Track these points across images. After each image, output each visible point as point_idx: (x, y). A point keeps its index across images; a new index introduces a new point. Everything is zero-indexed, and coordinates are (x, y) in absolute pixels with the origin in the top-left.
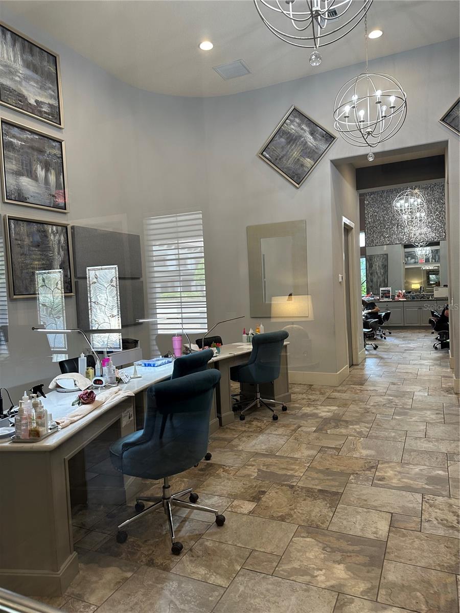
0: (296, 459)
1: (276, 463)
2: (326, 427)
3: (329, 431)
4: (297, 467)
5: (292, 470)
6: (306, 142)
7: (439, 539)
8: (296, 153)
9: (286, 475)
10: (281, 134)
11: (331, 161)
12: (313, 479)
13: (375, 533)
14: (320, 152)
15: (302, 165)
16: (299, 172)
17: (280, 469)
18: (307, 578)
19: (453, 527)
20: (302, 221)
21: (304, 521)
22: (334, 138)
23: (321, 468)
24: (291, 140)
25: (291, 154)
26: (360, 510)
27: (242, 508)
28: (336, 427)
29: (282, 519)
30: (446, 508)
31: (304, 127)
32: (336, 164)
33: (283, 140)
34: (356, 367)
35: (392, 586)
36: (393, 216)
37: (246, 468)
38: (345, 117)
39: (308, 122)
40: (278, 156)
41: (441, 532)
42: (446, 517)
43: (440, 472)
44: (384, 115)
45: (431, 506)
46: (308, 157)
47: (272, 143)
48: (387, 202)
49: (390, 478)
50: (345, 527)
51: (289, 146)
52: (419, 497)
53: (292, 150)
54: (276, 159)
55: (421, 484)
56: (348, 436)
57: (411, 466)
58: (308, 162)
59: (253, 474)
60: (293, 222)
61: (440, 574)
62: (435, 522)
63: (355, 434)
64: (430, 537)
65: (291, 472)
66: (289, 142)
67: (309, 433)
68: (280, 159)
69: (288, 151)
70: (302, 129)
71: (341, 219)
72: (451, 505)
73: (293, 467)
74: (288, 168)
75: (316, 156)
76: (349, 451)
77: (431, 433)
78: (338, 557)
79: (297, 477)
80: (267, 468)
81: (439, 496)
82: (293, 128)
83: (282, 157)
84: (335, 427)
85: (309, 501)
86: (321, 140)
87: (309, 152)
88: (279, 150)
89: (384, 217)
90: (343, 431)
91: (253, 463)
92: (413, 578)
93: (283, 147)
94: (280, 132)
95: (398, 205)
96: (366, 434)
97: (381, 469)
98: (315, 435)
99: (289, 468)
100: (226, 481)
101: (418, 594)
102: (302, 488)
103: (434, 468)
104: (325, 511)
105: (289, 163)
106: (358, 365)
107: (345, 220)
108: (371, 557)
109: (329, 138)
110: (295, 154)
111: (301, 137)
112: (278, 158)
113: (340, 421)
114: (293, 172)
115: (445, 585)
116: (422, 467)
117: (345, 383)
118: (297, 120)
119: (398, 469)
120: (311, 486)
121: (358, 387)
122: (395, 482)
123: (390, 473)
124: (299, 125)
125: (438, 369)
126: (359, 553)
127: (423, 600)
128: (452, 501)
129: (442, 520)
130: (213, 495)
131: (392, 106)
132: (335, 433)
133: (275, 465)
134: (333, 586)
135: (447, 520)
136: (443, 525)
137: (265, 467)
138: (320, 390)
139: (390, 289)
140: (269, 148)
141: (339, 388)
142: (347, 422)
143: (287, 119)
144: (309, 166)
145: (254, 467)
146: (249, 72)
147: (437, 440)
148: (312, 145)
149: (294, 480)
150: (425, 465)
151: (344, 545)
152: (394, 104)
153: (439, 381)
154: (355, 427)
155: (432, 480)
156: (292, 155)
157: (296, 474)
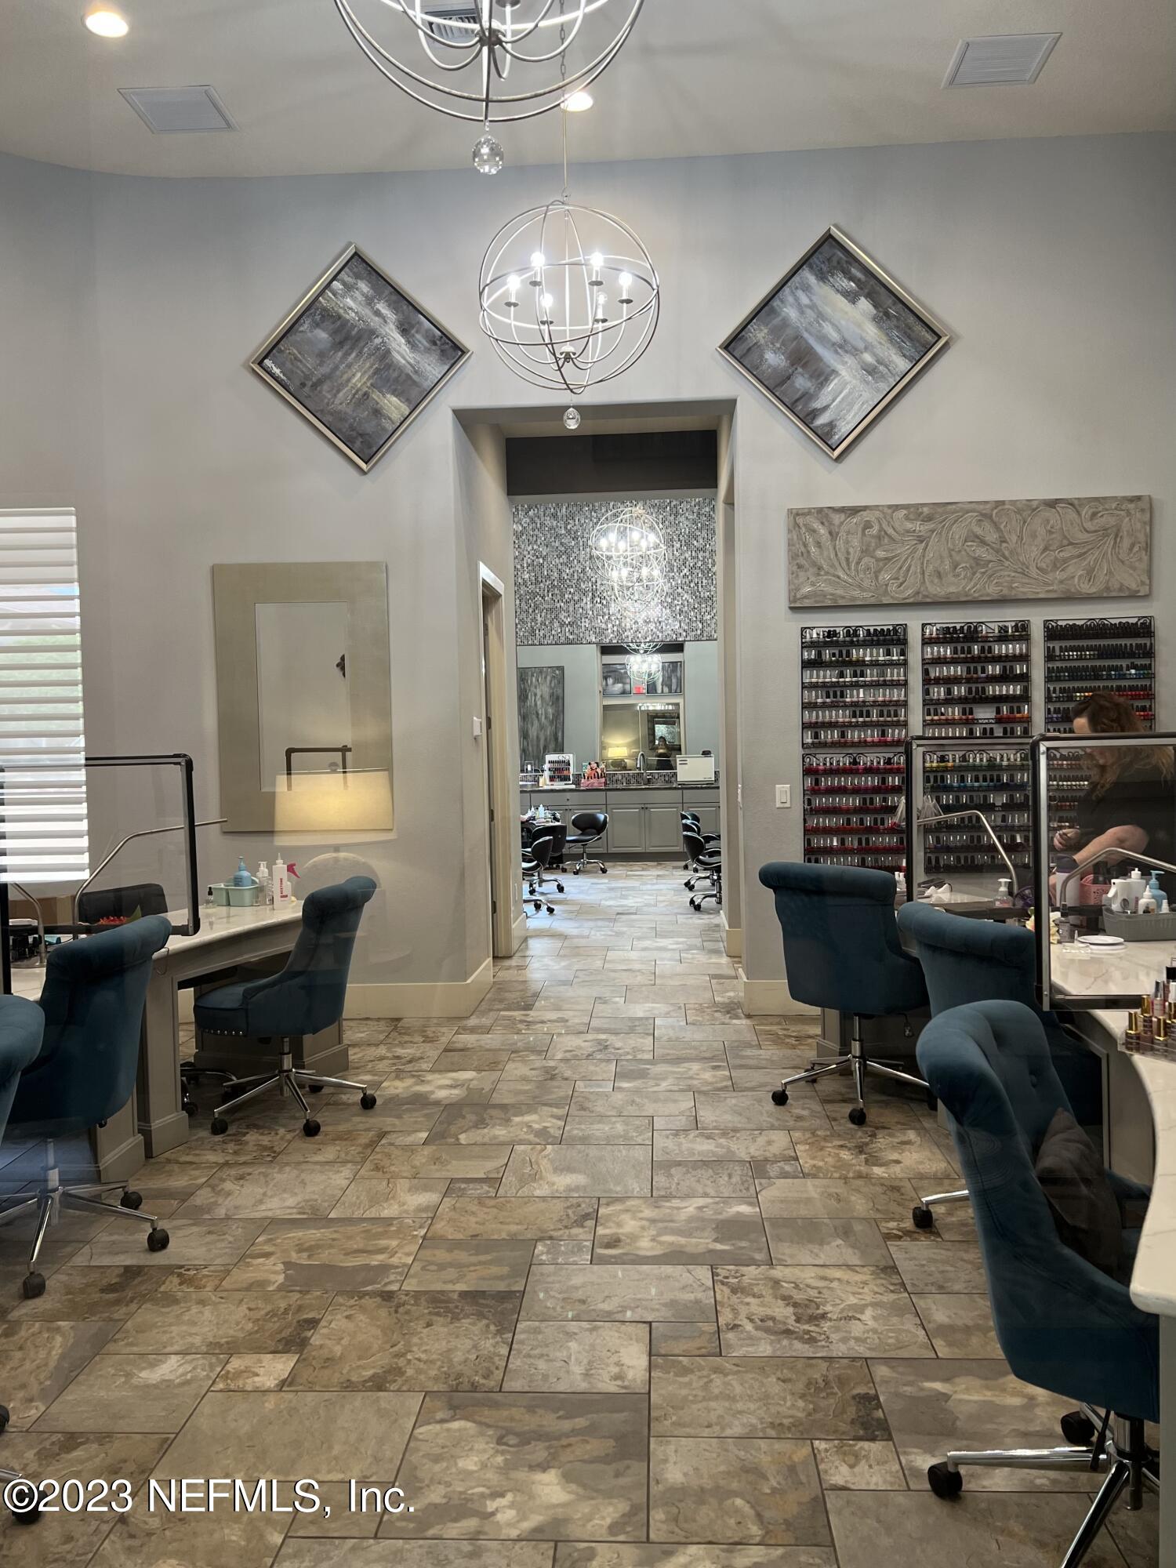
0: (388, 1221)
1: (334, 1240)
2: (453, 1129)
3: (463, 1138)
4: (394, 1243)
5: (381, 1251)
6: (388, 352)
7: (761, 1366)
8: (359, 375)
9: (367, 1267)
10: (318, 318)
11: (455, 411)
12: (442, 1267)
13: (618, 1377)
14: (428, 384)
15: (377, 412)
16: (369, 427)
17: (346, 1254)
18: (471, 1524)
19: (788, 1332)
20: (373, 565)
21: (436, 1379)
22: (463, 353)
23: (460, 1236)
24: (347, 338)
25: (345, 377)
26: (573, 1326)
27: (258, 1375)
28: (481, 1123)
29: (378, 1384)
30: (767, 1292)
31: (381, 307)
32: (468, 420)
33: (322, 335)
34: (507, 963)
35: (677, 1494)
36: (583, 571)
37: (248, 1265)
38: (509, 304)
39: (394, 297)
40: (307, 377)
41: (765, 1348)
42: (769, 1312)
43: (744, 1209)
44: (600, 316)
45: (734, 1291)
46: (394, 393)
47: (292, 338)
48: (569, 532)
49: (634, 1238)
50: (545, 1377)
51: (340, 354)
52: (703, 1273)
53: (349, 366)
54: (303, 385)
55: (704, 1242)
56: (512, 1144)
57: (676, 1203)
58: (393, 405)
59: (272, 1277)
60: (351, 565)
61: (778, 1446)
62: (749, 1327)
63: (531, 1137)
64: (746, 1364)
65: (381, 1257)
66: (341, 344)
67: (410, 1149)
68: (314, 386)
69: (336, 368)
70: (378, 313)
71: (476, 571)
72: (776, 1283)
73: (383, 1243)
74: (340, 417)
75: (417, 394)
76: (523, 1181)
77: (708, 1116)
78: (539, 1451)
79: (397, 1267)
80: (309, 1257)
81: (748, 1266)
82: (353, 304)
83: (320, 382)
84: (476, 1126)
85: (441, 1328)
86: (427, 350)
87: (396, 380)
88: (310, 362)
89: (560, 572)
90: (500, 1132)
91: (268, 1248)
92: (722, 1468)
93: (322, 356)
94: (314, 311)
95: (603, 543)
96: (558, 1133)
97: (608, 1217)
98: (428, 1150)
99: (370, 1248)
100: (195, 1309)
101: (739, 1502)
102: (417, 1295)
103: (727, 1201)
104: (487, 1345)
105: (341, 401)
106: (510, 957)
107: (485, 573)
108: (620, 1438)
109: (451, 350)
110: (359, 378)
111: (372, 333)
112: (309, 383)
113: (488, 1106)
114: (352, 428)
115: (792, 1469)
116: (701, 1202)
117: (484, 1006)
118: (364, 286)
119: (648, 1213)
120: (438, 1287)
121: (517, 1014)
122: (645, 1247)
123: (630, 1225)
124: (369, 301)
125: (702, 958)
126: (591, 1431)
127: (752, 1512)
128: (778, 1272)
129: (762, 1321)
130: (162, 1354)
131: (625, 297)
132: (479, 1139)
133: (331, 1247)
134: (538, 1530)
135: (773, 1319)
136: (767, 1330)
137: (305, 1255)
138: (422, 1031)
139: (568, 757)
140: (280, 351)
141: (473, 1022)
142: (504, 1107)
143: (334, 278)
144: (396, 416)
145: (272, 1259)
146: (229, 125)
147: (724, 1134)
148: (404, 362)
149: (392, 1277)
150: (706, 1195)
151: (549, 1421)
152: (629, 292)
153: (705, 988)
154: (527, 1118)
155: (728, 1229)
156: (349, 380)
157: (395, 1260)
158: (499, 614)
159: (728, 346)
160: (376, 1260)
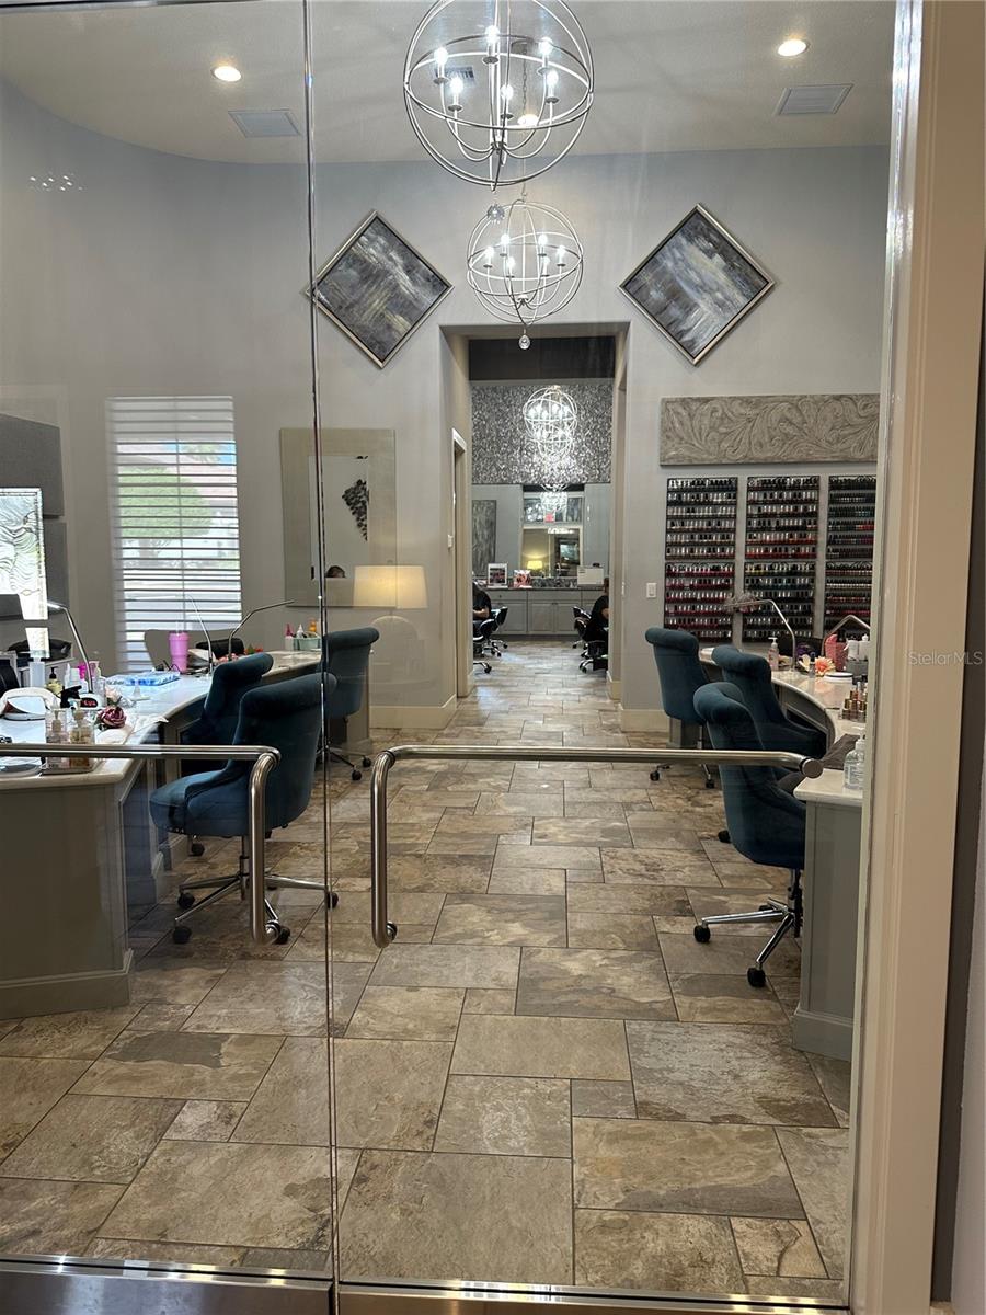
0: (413, 825)
2: (443, 784)
3: (450, 788)
4: (418, 834)
5: (412, 837)
6: (398, 285)
7: (627, 887)
8: (377, 301)
9: (405, 844)
10: (351, 261)
11: (442, 328)
12: (447, 844)
13: (549, 890)
14: (423, 308)
15: (389, 327)
16: (385, 337)
18: (479, 940)
19: (641, 875)
20: (385, 432)
21: (452, 889)
22: (448, 287)
23: (455, 832)
24: (370, 275)
25: (369, 302)
26: (524, 870)
27: (354, 885)
28: (459, 782)
29: (421, 890)
30: (631, 860)
31: (393, 254)
32: (447, 332)
33: (353, 273)
34: (464, 700)
35: (580, 934)
36: (515, 430)
37: (337, 842)
38: (486, 266)
39: (403, 248)
40: (342, 302)
41: (629, 881)
42: (631, 867)
43: (618, 824)
44: (545, 273)
45: (612, 858)
46: (401, 314)
47: (332, 275)
48: (505, 401)
49: (555, 834)
50: (510, 889)
51: (365, 287)
52: (596, 851)
53: (371, 295)
54: (340, 307)
55: (597, 837)
56: (480, 792)
57: (579, 820)
58: (400, 323)
60: (372, 431)
61: (636, 917)
62: (621, 873)
63: (491, 789)
64: (615, 887)
65: (413, 840)
66: (366, 279)
67: (420, 793)
68: (348, 308)
69: (363, 296)
70: (391, 259)
71: (451, 434)
72: (636, 855)
73: (411, 834)
74: (365, 330)
75: (416, 315)
76: (488, 809)
77: (595, 781)
78: (510, 916)
79: (422, 844)
81: (620, 848)
82: (374, 252)
83: (352, 305)
84: (457, 783)
85: (449, 868)
86: (423, 285)
87: (402, 305)
88: (345, 292)
89: (498, 431)
90: (472, 786)
91: (345, 835)
92: (606, 924)
93: (352, 287)
94: (348, 257)
95: (532, 413)
96: (507, 788)
97: (539, 826)
98: (429, 794)
99: (406, 836)
100: (313, 860)
101: (613, 936)
102: (435, 855)
103: (609, 820)
104: (477, 876)
105: (366, 319)
106: (466, 697)
107: (456, 435)
108: (550, 912)
109: (440, 285)
110: (377, 303)
111: (387, 272)
112: (344, 306)
113: (462, 774)
114: (372, 337)
115: (641, 926)
116: (593, 820)
117: (452, 723)
118: (382, 240)
119: (562, 824)
120: (445, 852)
121: (475, 728)
122: (561, 838)
123: (553, 829)
124: (385, 251)
125: (592, 700)
126: (533, 910)
127: (619, 940)
128: (637, 851)
129: (627, 870)
131: (561, 262)
132: (460, 789)
134: (512, 942)
135: (634, 870)
136: (630, 874)
138: (415, 735)
139: (504, 566)
140: (325, 284)
141: (445, 732)
142: (473, 775)
143: (362, 234)
144: (402, 330)
145: (350, 840)
146: (298, 133)
147: (607, 790)
148: (408, 293)
149: (419, 848)
150: (596, 817)
151: (513, 905)
152: (563, 260)
153: (596, 717)
154: (488, 780)
155: (606, 832)
156: (371, 304)
157: (420, 841)
158: (462, 464)
159: (625, 286)
160: (409, 841)
